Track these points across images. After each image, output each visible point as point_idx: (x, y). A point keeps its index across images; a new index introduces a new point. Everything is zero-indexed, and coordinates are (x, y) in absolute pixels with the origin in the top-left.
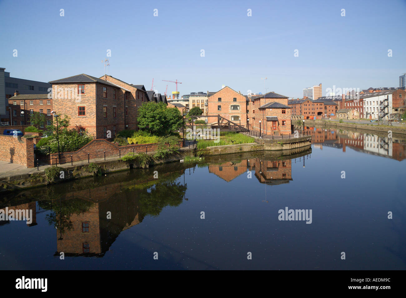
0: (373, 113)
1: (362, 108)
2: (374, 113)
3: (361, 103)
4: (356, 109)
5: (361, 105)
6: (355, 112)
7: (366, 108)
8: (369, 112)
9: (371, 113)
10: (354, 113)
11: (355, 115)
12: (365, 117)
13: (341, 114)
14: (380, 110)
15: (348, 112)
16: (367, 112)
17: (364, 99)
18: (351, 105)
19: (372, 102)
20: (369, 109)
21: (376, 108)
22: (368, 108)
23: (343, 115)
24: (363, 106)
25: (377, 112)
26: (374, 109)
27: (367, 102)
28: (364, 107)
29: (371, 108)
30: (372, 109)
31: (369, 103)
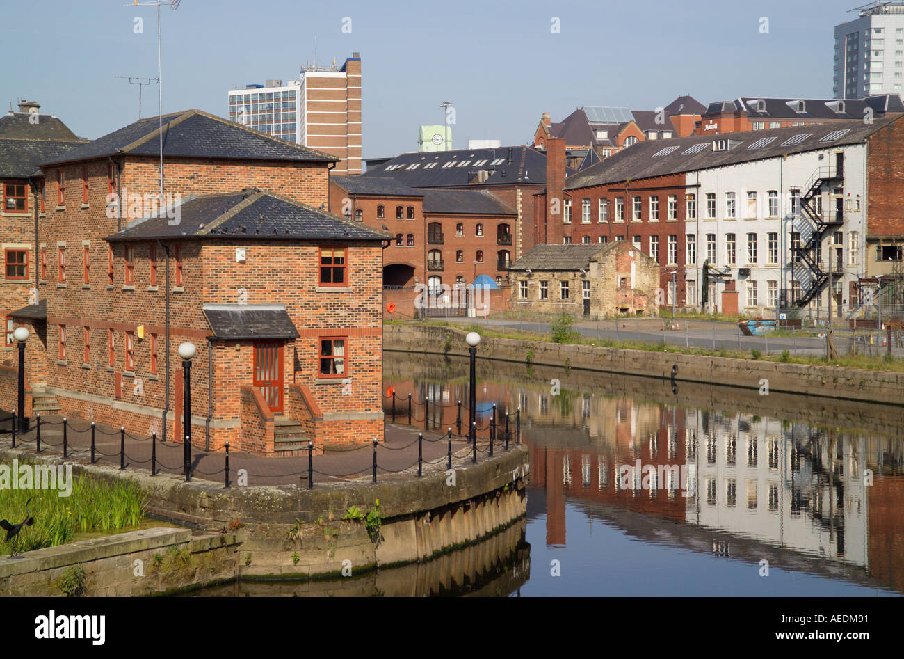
0: (744, 273)
1: (678, 234)
2: (754, 275)
3: (671, 200)
4: (638, 246)
5: (670, 218)
6: (633, 266)
7: (703, 243)
8: (722, 261)
9: (735, 274)
10: (629, 269)
11: (633, 284)
12: (692, 298)
13: (545, 276)
14: (792, 249)
15: (593, 266)
16: (706, 268)
17: (690, 179)
18: (602, 220)
19: (742, 200)
20: (722, 242)
21: (763, 243)
22: (711, 237)
23: (556, 288)
24: (681, 225)
25: (767, 267)
26: (753, 250)
27: (711, 196)
28: (690, 228)
29: (731, 237)
30: (742, 242)
31: (722, 202)
